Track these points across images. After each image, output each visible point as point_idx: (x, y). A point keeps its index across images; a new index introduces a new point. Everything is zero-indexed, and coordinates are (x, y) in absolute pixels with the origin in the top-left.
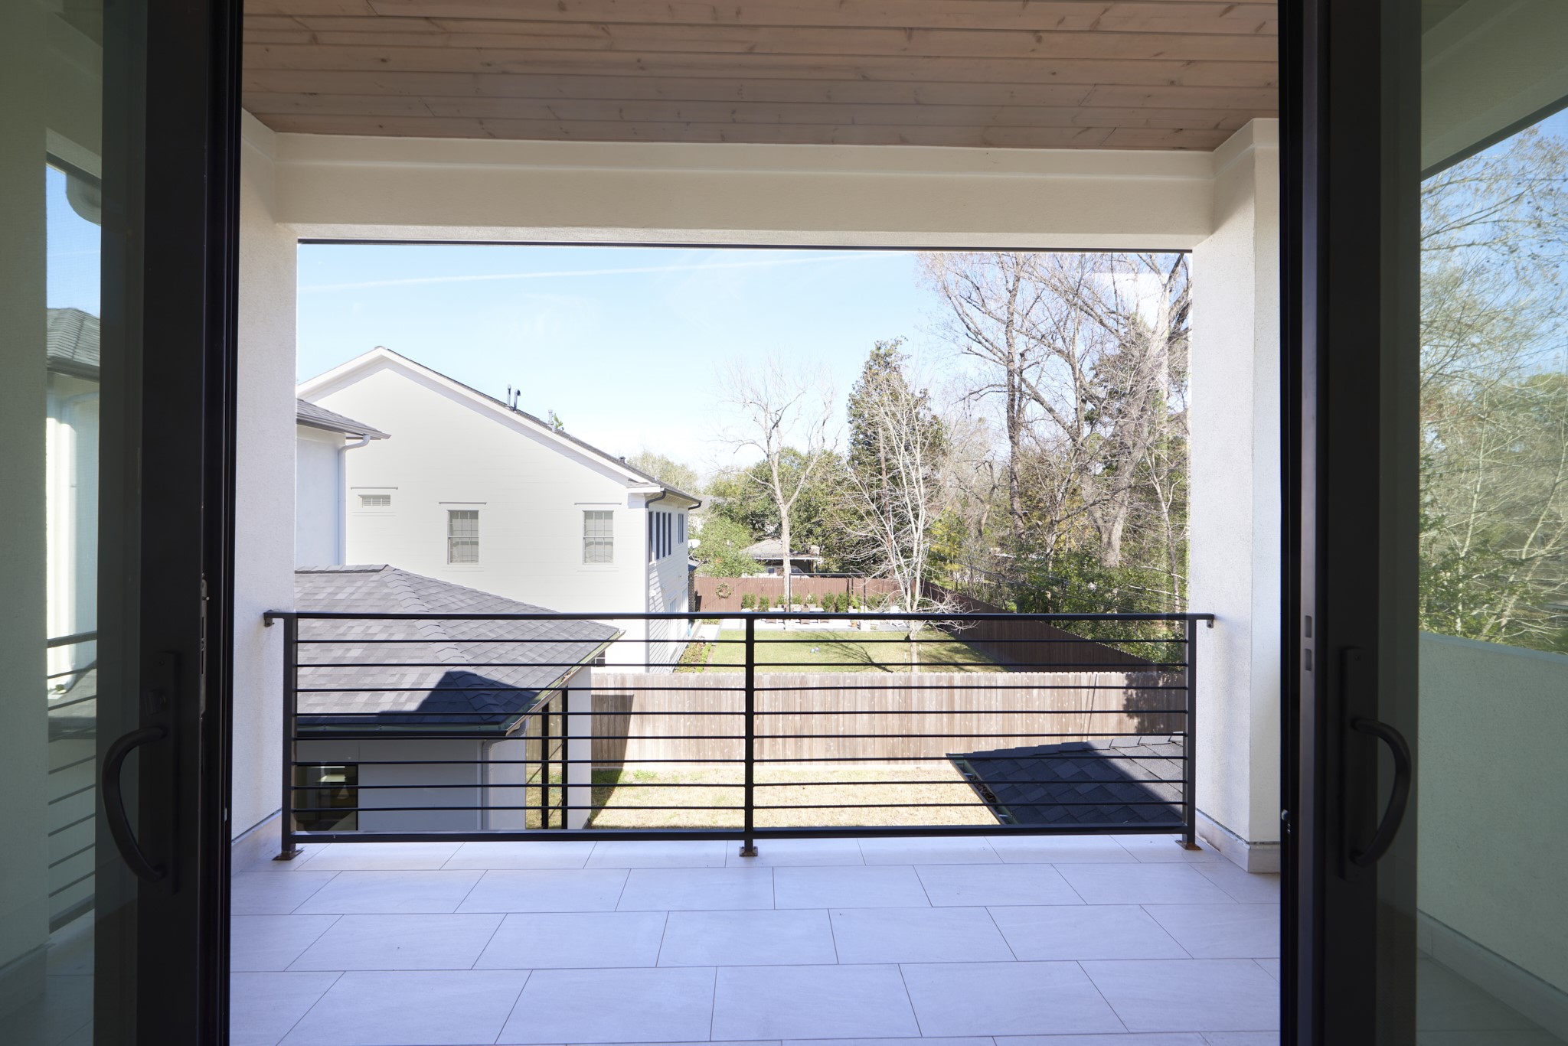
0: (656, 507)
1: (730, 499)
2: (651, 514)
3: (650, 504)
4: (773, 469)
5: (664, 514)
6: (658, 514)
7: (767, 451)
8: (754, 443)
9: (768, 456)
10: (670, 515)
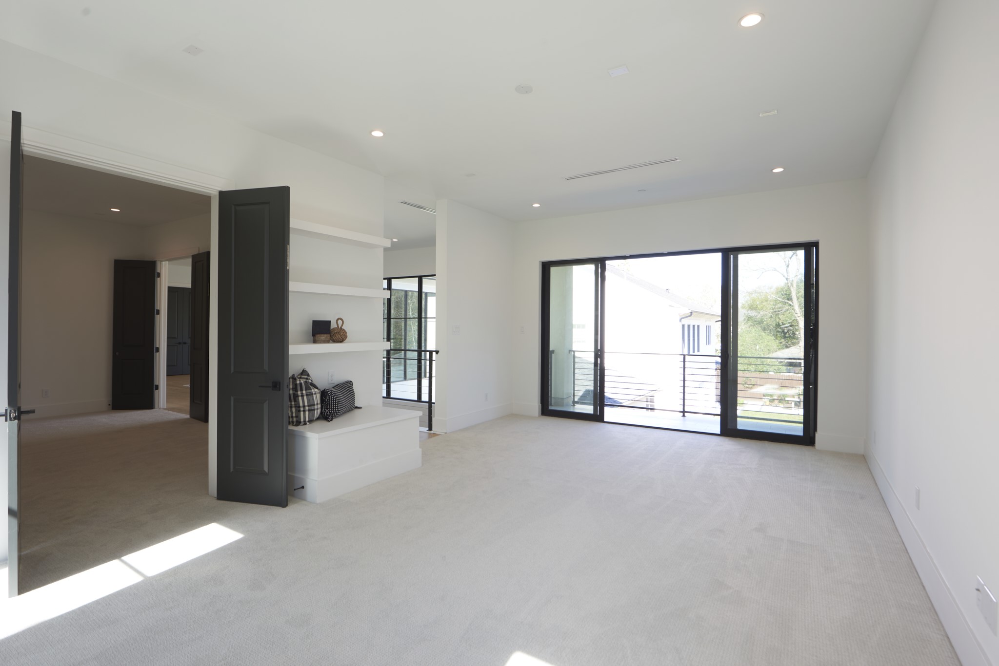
0: (686, 322)
1: (762, 313)
2: (683, 326)
3: (682, 320)
4: (792, 289)
5: (694, 326)
6: (689, 326)
7: (786, 276)
8: (775, 270)
9: (787, 279)
10: (698, 326)
